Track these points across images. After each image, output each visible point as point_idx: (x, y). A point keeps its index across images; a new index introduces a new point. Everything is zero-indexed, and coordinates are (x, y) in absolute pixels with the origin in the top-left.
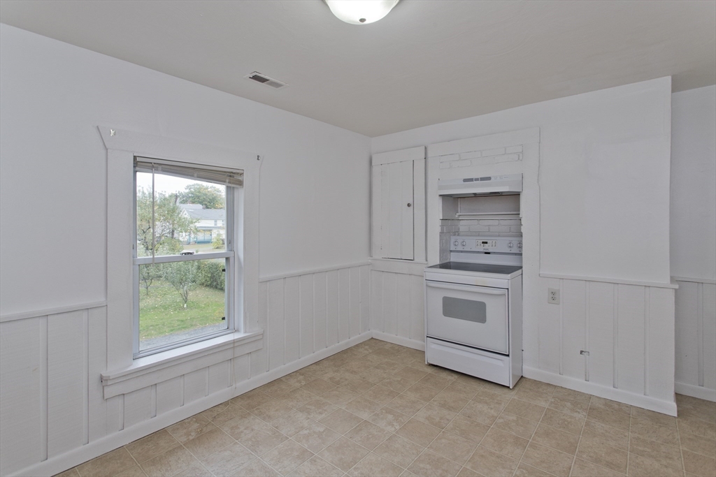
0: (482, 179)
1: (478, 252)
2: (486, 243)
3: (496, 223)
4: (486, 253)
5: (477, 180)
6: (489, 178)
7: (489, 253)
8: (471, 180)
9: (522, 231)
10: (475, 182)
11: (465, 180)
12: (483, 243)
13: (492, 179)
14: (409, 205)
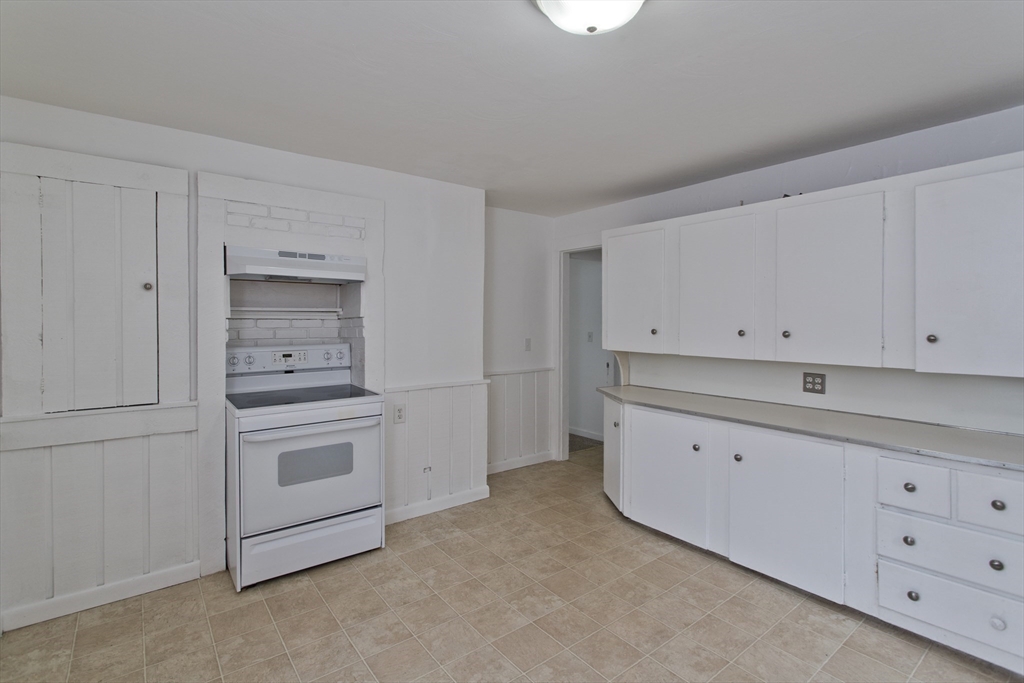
0: (312, 256)
1: (277, 372)
2: (290, 356)
3: (286, 324)
4: (287, 372)
5: (302, 256)
6: (322, 257)
7: (292, 372)
8: (293, 255)
9: (364, 335)
10: (298, 259)
11: (282, 254)
12: (284, 356)
13: (327, 258)
14: (147, 287)
